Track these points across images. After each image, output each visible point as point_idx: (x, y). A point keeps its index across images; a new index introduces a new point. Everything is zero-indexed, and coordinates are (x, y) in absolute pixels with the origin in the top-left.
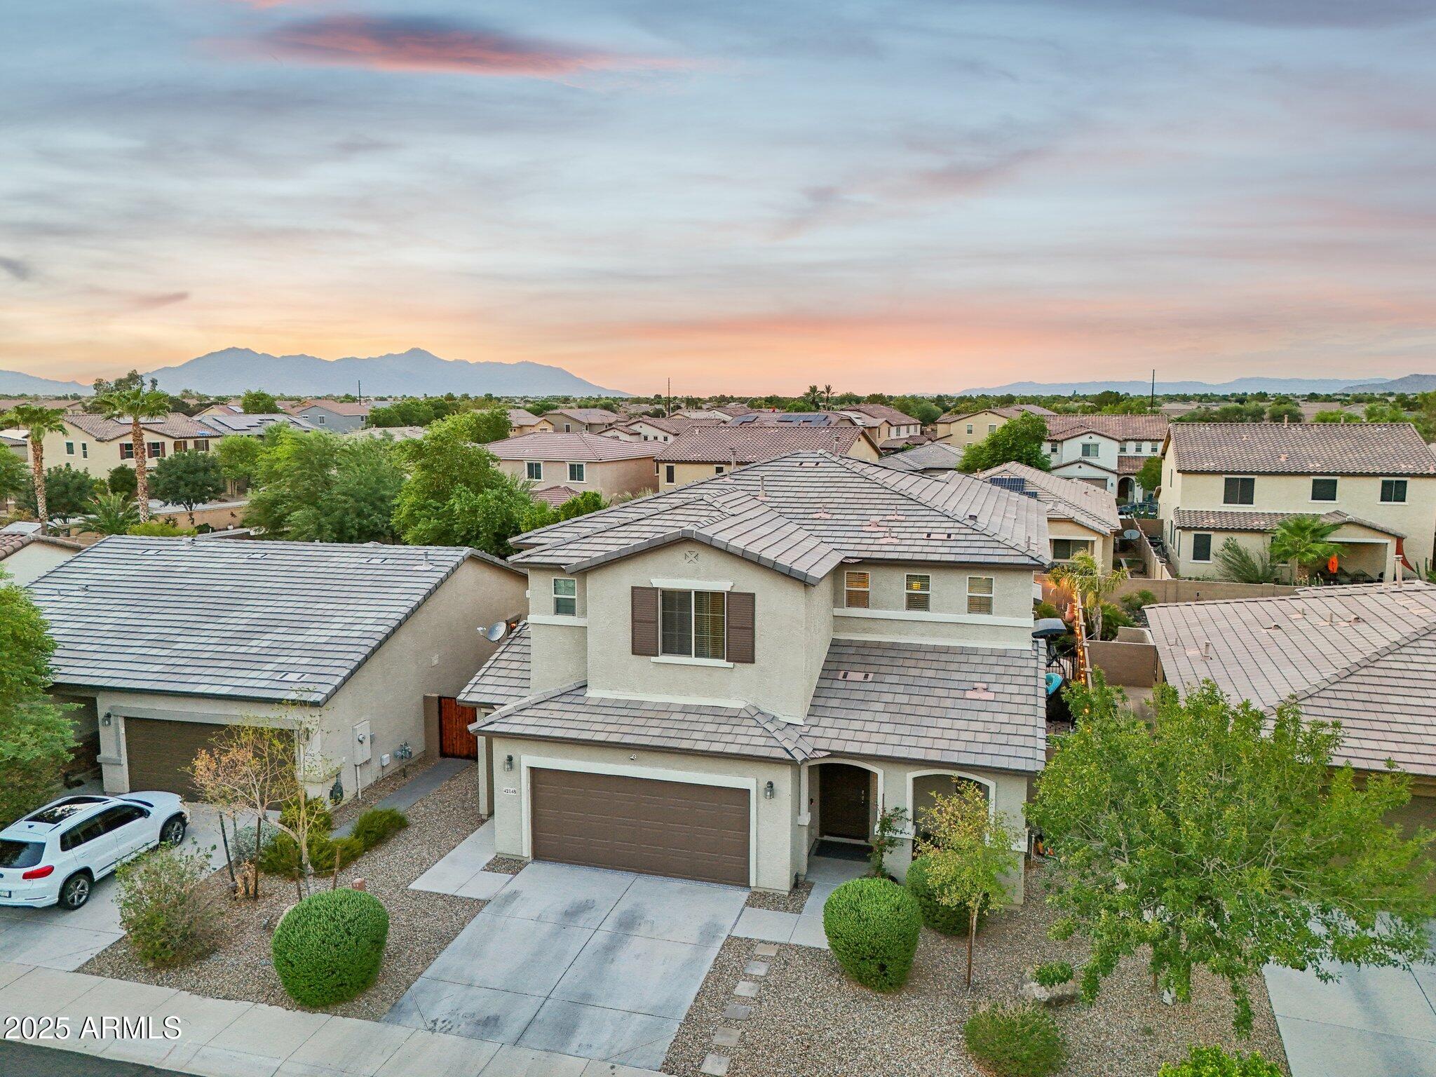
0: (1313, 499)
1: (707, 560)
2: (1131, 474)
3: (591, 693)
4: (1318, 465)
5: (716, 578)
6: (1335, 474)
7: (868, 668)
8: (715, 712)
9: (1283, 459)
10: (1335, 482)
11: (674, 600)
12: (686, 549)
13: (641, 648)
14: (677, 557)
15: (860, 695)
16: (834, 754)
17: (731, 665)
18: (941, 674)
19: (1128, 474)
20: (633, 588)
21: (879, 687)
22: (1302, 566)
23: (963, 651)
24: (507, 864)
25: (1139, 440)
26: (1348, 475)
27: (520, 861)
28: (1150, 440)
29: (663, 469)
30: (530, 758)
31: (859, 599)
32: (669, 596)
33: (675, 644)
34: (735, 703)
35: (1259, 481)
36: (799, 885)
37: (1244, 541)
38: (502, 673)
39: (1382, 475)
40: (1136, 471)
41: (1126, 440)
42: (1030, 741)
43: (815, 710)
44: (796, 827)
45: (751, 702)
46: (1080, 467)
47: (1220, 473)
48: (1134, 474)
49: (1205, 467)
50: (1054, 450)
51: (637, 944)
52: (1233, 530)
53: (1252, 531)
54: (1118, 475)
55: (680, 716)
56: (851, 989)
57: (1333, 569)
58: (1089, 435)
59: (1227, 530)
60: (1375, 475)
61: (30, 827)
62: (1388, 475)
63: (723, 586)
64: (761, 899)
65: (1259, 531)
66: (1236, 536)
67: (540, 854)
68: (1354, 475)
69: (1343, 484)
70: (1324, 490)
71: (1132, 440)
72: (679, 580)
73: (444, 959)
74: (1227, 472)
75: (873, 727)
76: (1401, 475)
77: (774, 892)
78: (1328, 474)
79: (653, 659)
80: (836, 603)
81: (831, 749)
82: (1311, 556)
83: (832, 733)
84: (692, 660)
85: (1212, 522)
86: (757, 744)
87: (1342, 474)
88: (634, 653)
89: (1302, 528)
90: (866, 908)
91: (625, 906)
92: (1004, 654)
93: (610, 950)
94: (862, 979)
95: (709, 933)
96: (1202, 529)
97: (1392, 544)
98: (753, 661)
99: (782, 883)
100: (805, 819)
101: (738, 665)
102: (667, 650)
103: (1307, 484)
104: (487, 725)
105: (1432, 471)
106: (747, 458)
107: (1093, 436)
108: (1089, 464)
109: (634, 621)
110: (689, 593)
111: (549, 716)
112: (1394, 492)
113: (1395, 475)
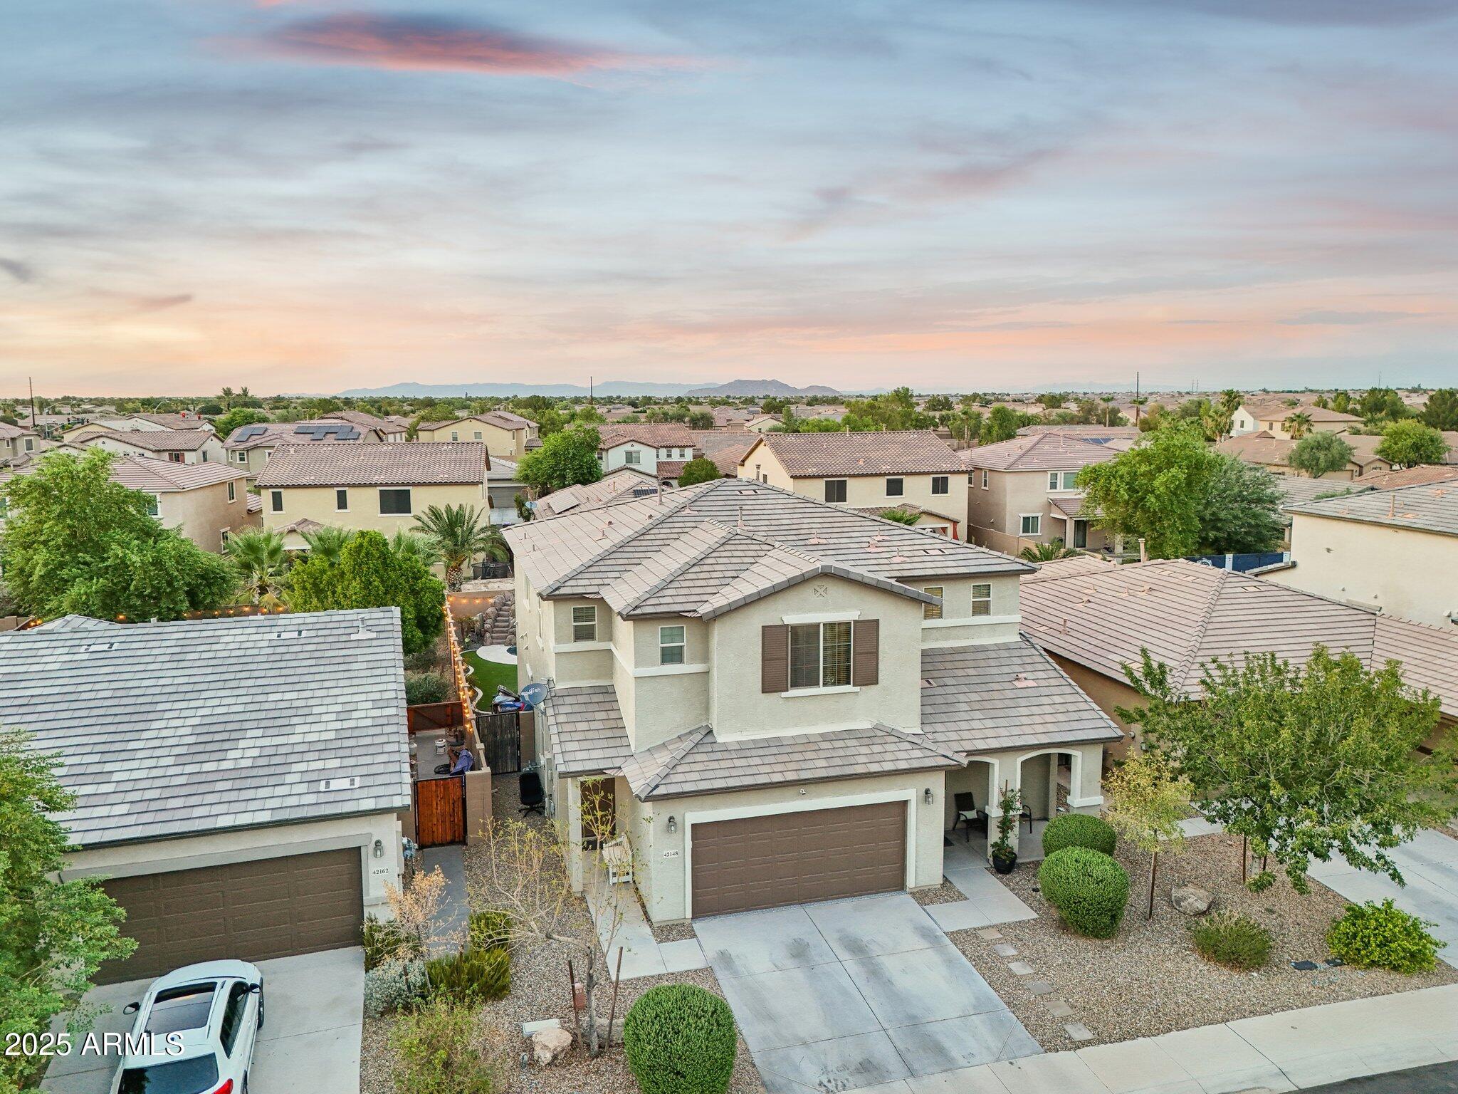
0: (887, 494)
1: (837, 592)
3: (719, 738)
5: (844, 609)
6: (902, 474)
8: (851, 734)
9: (861, 463)
10: (901, 481)
11: (803, 636)
12: (817, 583)
14: (807, 594)
17: (857, 689)
18: (982, 671)
20: (764, 628)
23: (977, 649)
26: (911, 474)
27: (683, 925)
29: (267, 495)
30: (695, 815)
32: (797, 630)
33: (803, 677)
34: (863, 724)
35: (851, 484)
38: (577, 736)
39: (933, 473)
40: (674, 475)
41: (659, 447)
42: (1094, 715)
43: (926, 718)
45: (875, 722)
46: (626, 473)
47: (822, 477)
49: (810, 471)
50: (601, 458)
51: (888, 962)
60: (928, 473)
62: (937, 473)
63: (850, 615)
64: (925, 897)
68: (915, 474)
69: (908, 482)
70: (895, 488)
71: (663, 446)
72: (810, 615)
73: (750, 1030)
74: (827, 476)
75: (977, 724)
77: (931, 887)
78: (898, 474)
79: (784, 694)
81: (967, 749)
83: (953, 736)
84: (821, 690)
87: (907, 474)
88: (764, 692)
95: (929, 936)
97: (951, 528)
98: (876, 683)
99: (935, 878)
101: (863, 688)
102: (795, 684)
103: (882, 483)
104: (654, 789)
105: (964, 468)
106: (375, 479)
107: (633, 443)
108: (634, 470)
109: (764, 660)
110: (818, 625)
111: (708, 768)
112: (940, 486)
113: (941, 472)
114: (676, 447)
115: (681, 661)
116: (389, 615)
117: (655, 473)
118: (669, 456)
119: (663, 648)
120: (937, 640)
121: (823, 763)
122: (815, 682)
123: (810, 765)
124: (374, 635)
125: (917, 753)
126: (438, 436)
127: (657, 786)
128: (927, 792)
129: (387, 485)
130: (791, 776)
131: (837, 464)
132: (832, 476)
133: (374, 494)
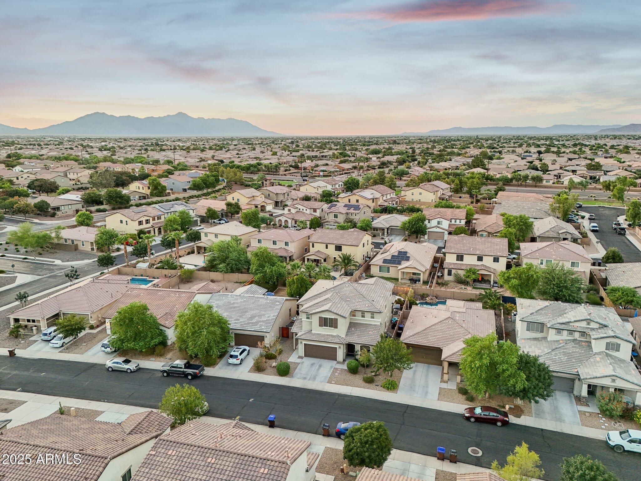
0: (477, 261)
1: (330, 313)
4: (478, 253)
6: (483, 255)
7: (355, 327)
8: (332, 336)
9: (470, 251)
10: (482, 257)
12: (327, 312)
15: (353, 332)
17: (334, 329)
18: (366, 329)
19: (451, 230)
20: (319, 317)
21: (356, 331)
23: (370, 324)
24: (300, 357)
25: (456, 218)
26: (485, 255)
27: (303, 357)
29: (311, 244)
30: (304, 342)
31: (354, 316)
34: (335, 334)
35: (465, 256)
36: (344, 360)
37: (459, 272)
38: (296, 326)
41: (452, 219)
42: (378, 341)
43: (347, 335)
44: (344, 352)
45: (337, 334)
46: (436, 228)
48: (454, 230)
49: (452, 251)
50: (429, 222)
51: (322, 369)
53: (462, 269)
54: (448, 231)
55: (327, 336)
56: (350, 374)
58: (439, 218)
59: (456, 268)
60: (492, 256)
61: (235, 353)
62: (495, 256)
64: (339, 363)
66: (458, 270)
67: (305, 356)
69: (484, 258)
70: (480, 259)
72: (326, 316)
73: (297, 371)
74: (457, 253)
76: (498, 256)
77: (340, 361)
78: (481, 255)
80: (351, 316)
84: (328, 328)
85: (453, 266)
86: (338, 341)
88: (319, 326)
90: (352, 364)
91: (319, 363)
93: (318, 369)
94: (351, 373)
95: (331, 367)
96: (451, 268)
97: (492, 275)
98: (337, 328)
99: (342, 360)
100: (345, 351)
102: (324, 326)
103: (476, 257)
105: (505, 255)
106: (335, 242)
108: (439, 228)
109: (319, 321)
110: (328, 318)
112: (496, 260)
114: (458, 219)
115: (309, 320)
117: (447, 228)
118: (455, 222)
119: (307, 317)
121: (323, 339)
122: (327, 326)
126: (407, 193)
127: (300, 337)
128: (340, 347)
129: (337, 244)
130: (317, 340)
132: (459, 254)
133: (334, 246)
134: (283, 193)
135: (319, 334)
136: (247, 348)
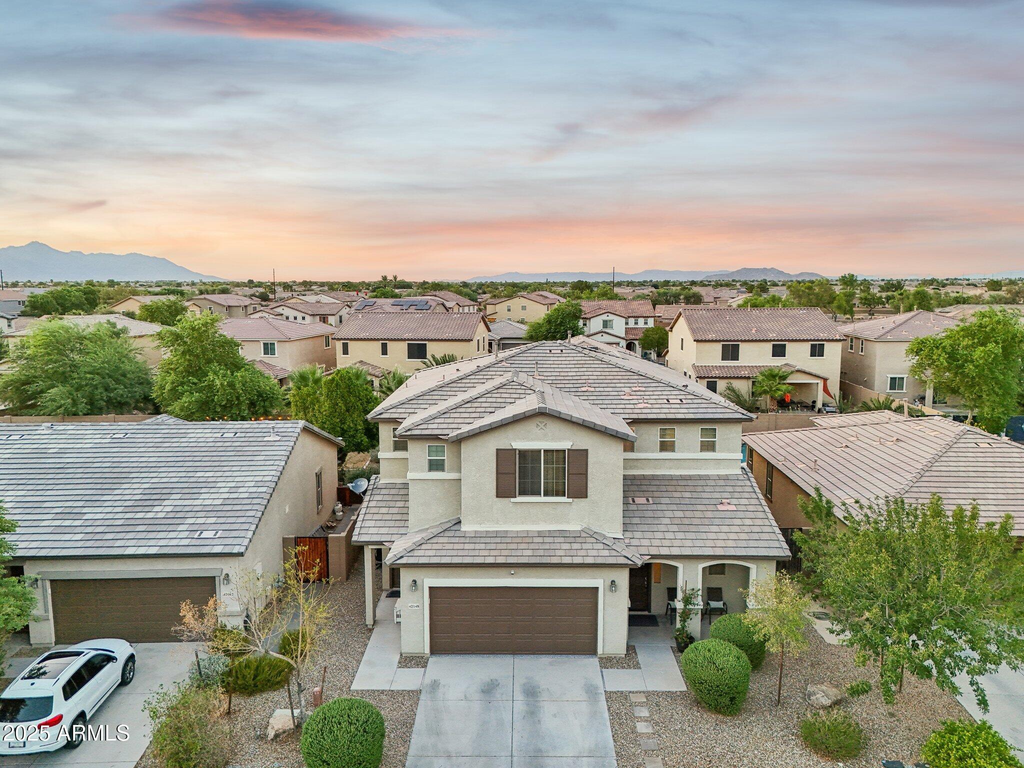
0: (773, 356)
1: (553, 427)
2: (634, 340)
3: (465, 527)
4: (775, 335)
5: (560, 439)
6: (785, 340)
7: (647, 494)
8: (563, 534)
9: (753, 331)
10: (785, 345)
11: (528, 457)
12: (538, 420)
13: (503, 492)
14: (531, 427)
15: (650, 514)
16: (653, 557)
17: (570, 500)
18: (695, 495)
19: (632, 340)
20: (497, 450)
21: (660, 507)
22: (772, 398)
23: (700, 478)
24: (413, 661)
25: (637, 317)
26: (793, 341)
27: (422, 657)
28: (643, 317)
29: (339, 345)
30: (430, 581)
32: (523, 454)
33: (529, 488)
34: (574, 526)
35: (743, 347)
36: (629, 649)
37: (738, 385)
38: (376, 517)
39: (811, 340)
40: (638, 338)
41: (629, 317)
42: (773, 536)
45: (585, 525)
46: (602, 336)
47: (720, 341)
48: (636, 340)
49: (710, 337)
50: (585, 325)
52: (730, 378)
53: (741, 378)
54: (626, 340)
55: (540, 540)
57: (788, 400)
58: (607, 314)
59: (726, 378)
60: (807, 341)
61: (32, 684)
62: (814, 340)
63: (565, 445)
64: (607, 662)
65: (745, 378)
66: (732, 381)
67: (437, 650)
68: (796, 341)
69: (789, 347)
70: (779, 351)
71: (632, 317)
72: (532, 443)
73: (417, 740)
74: (723, 341)
75: (669, 535)
76: (822, 340)
77: (616, 655)
78: (782, 340)
79: (513, 500)
81: (651, 553)
82: (780, 393)
83: (646, 542)
84: (542, 499)
85: (716, 373)
86: (604, 555)
87: (789, 341)
88: (497, 497)
89: (773, 375)
91: (521, 680)
92: (726, 478)
93: (532, 713)
95: (591, 692)
96: (712, 377)
97: (821, 383)
98: (586, 497)
101: (576, 500)
102: (523, 493)
103: (769, 347)
104: (399, 559)
105: (838, 338)
106: (406, 336)
107: (609, 314)
108: (608, 333)
109: (498, 473)
110: (540, 451)
111: (443, 548)
112: (817, 351)
113: (818, 340)
114: (641, 317)
115: (443, 470)
116: (295, 425)
117: (623, 335)
118: (636, 323)
119: (430, 460)
120: (671, 468)
121: (529, 553)
122: (538, 493)
123: (519, 553)
124: (278, 438)
125: (606, 553)
126: (498, 308)
127: (402, 557)
128: (613, 582)
129: (412, 340)
130: (501, 560)
131: (732, 333)
132: (727, 341)
133: (404, 346)
134: (243, 304)
135: (497, 534)
136: (121, 649)
